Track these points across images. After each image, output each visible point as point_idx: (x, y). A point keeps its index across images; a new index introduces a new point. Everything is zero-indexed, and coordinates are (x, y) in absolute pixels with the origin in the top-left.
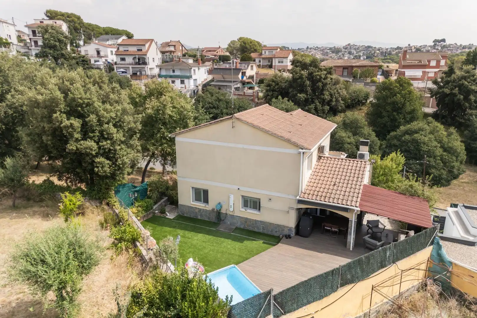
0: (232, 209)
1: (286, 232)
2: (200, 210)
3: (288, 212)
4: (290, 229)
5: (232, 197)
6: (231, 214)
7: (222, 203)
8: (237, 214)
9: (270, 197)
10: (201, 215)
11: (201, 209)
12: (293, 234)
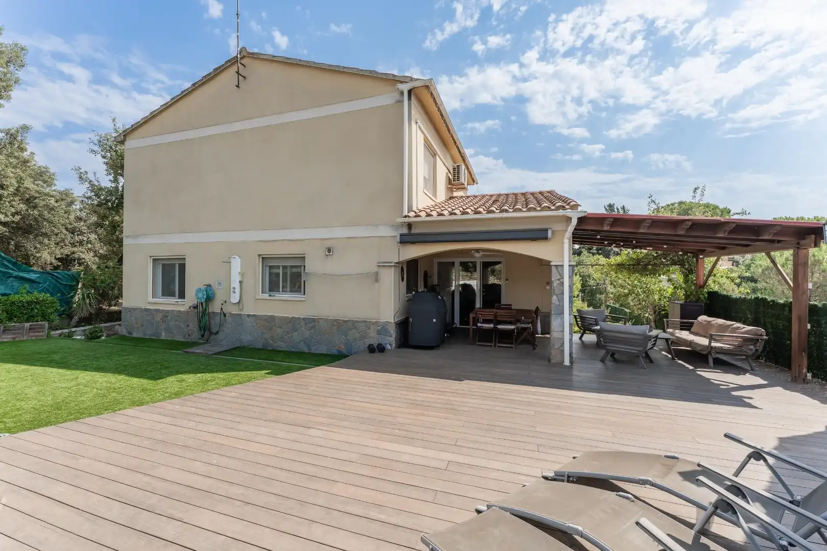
0: (235, 298)
1: (374, 339)
2: (165, 314)
3: (376, 277)
4: (383, 330)
5: (236, 265)
6: (235, 311)
7: (215, 286)
8: (250, 309)
9: (329, 244)
10: (168, 330)
11: (168, 311)
12: (390, 341)
